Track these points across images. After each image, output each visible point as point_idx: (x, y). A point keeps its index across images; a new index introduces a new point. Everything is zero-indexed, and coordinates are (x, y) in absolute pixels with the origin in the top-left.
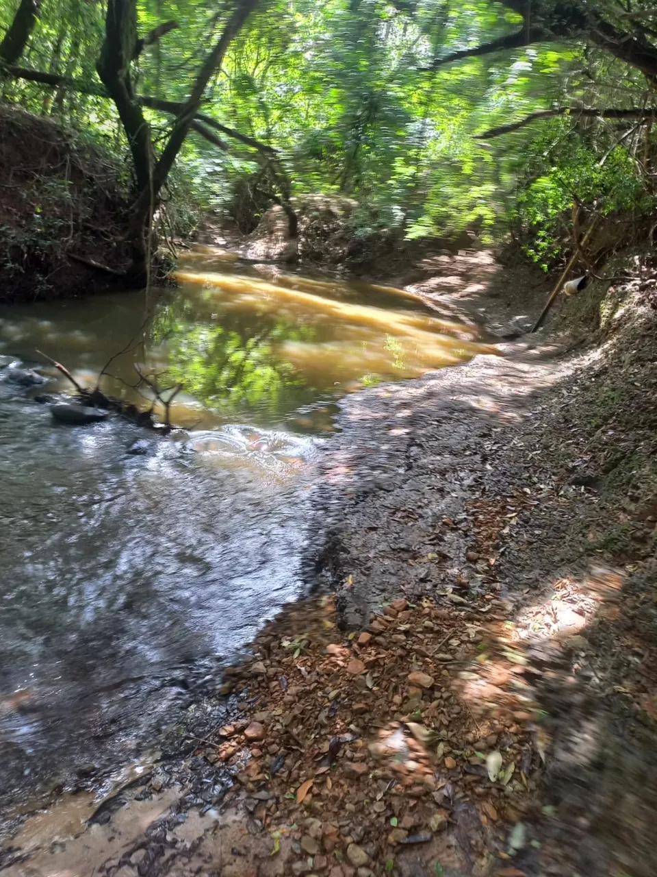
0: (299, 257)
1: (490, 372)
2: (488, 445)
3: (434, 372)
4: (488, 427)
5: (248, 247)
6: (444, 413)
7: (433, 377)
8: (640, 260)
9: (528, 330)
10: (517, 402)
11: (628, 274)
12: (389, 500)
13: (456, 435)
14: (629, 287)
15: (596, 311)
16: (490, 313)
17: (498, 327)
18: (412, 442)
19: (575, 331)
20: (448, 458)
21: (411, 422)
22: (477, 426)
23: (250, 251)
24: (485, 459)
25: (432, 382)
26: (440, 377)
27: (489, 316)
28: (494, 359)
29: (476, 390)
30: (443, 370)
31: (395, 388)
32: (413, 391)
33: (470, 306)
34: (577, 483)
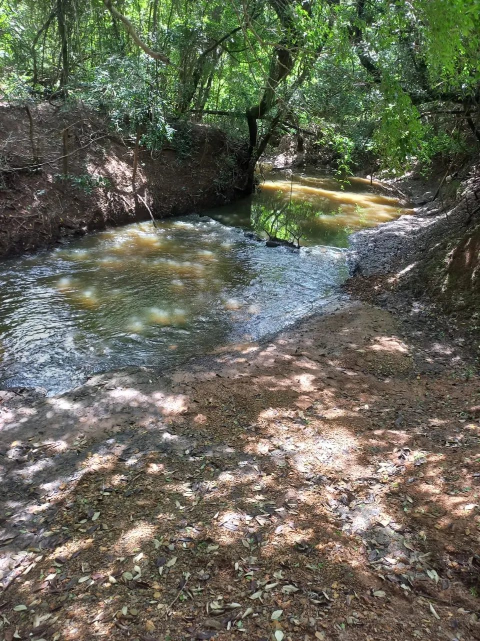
0: (304, 163)
1: (406, 222)
2: (400, 246)
3: (383, 224)
4: (401, 240)
5: (275, 159)
6: (386, 238)
7: (382, 226)
8: (476, 168)
9: (431, 200)
10: (413, 233)
11: (470, 175)
12: (370, 259)
13: (390, 243)
14: (469, 181)
15: (455, 192)
16: (414, 190)
17: (417, 198)
18: (375, 246)
19: (447, 201)
20: (387, 250)
21: (375, 241)
22: (397, 241)
23: (276, 162)
24: (398, 249)
25: (382, 228)
26: (386, 226)
27: (413, 191)
28: (408, 217)
29: (399, 229)
30: (387, 223)
31: (367, 231)
32: (374, 232)
33: (404, 185)
34: (420, 251)
